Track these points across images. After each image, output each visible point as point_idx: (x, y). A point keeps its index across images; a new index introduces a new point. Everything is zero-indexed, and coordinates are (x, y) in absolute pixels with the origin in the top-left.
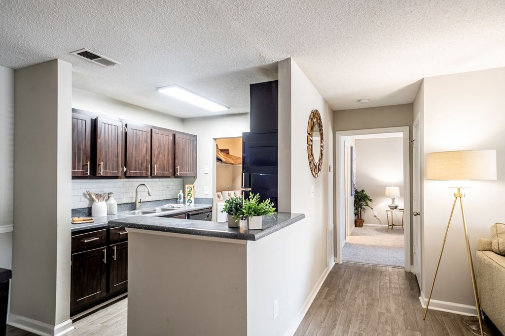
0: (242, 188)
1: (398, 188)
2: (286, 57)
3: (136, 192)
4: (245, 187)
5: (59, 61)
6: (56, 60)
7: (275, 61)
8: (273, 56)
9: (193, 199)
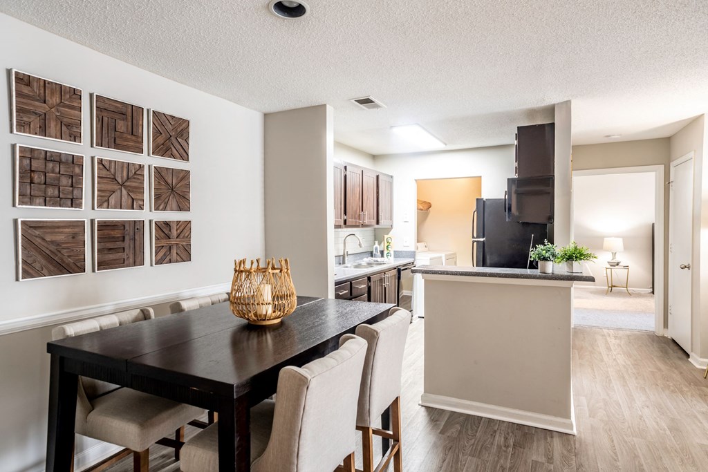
0: (473, 237)
1: (621, 239)
2: (566, 100)
3: (345, 243)
4: (478, 237)
5: (327, 106)
6: (325, 105)
7: (552, 103)
8: (552, 97)
9: (392, 253)
